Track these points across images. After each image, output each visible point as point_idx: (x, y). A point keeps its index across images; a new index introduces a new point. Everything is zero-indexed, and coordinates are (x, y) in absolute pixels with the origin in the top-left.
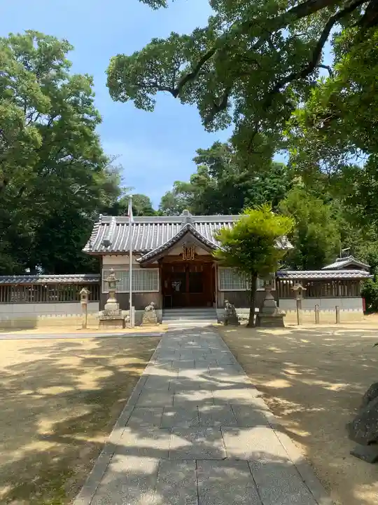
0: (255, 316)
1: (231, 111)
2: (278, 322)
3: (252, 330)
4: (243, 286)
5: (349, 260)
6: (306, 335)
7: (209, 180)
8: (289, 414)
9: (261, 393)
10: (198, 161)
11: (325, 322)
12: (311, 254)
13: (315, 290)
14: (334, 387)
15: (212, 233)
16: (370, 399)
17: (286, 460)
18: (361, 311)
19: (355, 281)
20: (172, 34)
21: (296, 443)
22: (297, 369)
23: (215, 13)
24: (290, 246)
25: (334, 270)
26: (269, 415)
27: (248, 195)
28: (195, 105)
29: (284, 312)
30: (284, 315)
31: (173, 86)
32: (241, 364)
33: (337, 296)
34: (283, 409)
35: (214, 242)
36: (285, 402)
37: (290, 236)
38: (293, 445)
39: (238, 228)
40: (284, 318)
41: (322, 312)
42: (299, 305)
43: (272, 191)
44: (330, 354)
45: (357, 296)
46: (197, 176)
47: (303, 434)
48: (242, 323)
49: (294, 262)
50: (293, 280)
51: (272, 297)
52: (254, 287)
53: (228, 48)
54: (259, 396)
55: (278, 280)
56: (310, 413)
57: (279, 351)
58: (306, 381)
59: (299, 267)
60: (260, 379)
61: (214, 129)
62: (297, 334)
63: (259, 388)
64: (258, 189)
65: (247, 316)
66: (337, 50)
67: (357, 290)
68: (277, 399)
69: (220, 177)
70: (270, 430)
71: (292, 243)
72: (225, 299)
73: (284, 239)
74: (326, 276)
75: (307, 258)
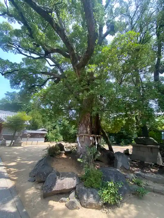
0: (12, 143)
1: (20, 86)
2: (20, 145)
3: (10, 147)
4: (11, 134)
5: (44, 129)
6: (27, 148)
7: (9, 101)
8: (13, 173)
9: (6, 168)
10: (6, 94)
11: (33, 145)
12: (34, 126)
13: (33, 136)
14: (30, 163)
15: (4, 117)
16: (37, 165)
17: (7, 188)
18: (44, 141)
19: (44, 134)
20: (7, 60)
21: (12, 181)
22: (20, 158)
23: (23, 62)
24: (29, 124)
25: (39, 131)
26: (6, 174)
27: (21, 108)
28: (9, 80)
29: (22, 142)
30: (22, 143)
31: (3, 72)
32: (1, 159)
33: (39, 138)
34: (11, 172)
35: (4, 119)
36: (13, 169)
37: (30, 121)
38: (11, 182)
39: (14, 117)
40: (22, 144)
41: (33, 142)
42: (27, 140)
43: (28, 109)
44: (32, 153)
45: (43, 138)
46: (5, 98)
47: (15, 178)
48: (7, 145)
49: (29, 128)
50: (28, 133)
51: (20, 137)
52: (14, 134)
53: (22, 72)
54: (4, 169)
55: (23, 133)
56: (20, 171)
57: (17, 153)
58: (22, 162)
59: (30, 129)
60: (6, 163)
61: (14, 88)
62: (25, 148)
63: (5, 166)
64: (24, 107)
65: (10, 143)
66: (49, 85)
67: (44, 136)
68: (10, 169)
69: (13, 101)
70: (5, 179)
71: (30, 123)
72: (3, 137)
73: (28, 121)
74: (37, 132)
75: (33, 127)
